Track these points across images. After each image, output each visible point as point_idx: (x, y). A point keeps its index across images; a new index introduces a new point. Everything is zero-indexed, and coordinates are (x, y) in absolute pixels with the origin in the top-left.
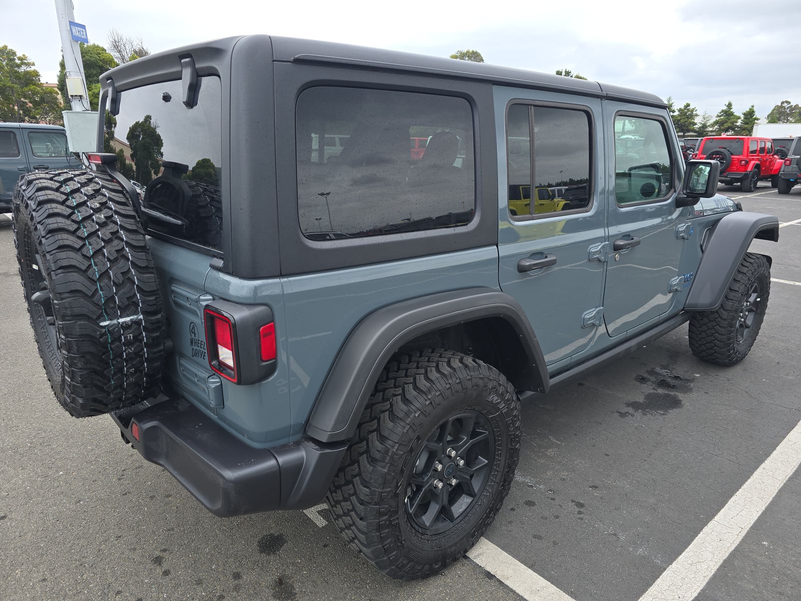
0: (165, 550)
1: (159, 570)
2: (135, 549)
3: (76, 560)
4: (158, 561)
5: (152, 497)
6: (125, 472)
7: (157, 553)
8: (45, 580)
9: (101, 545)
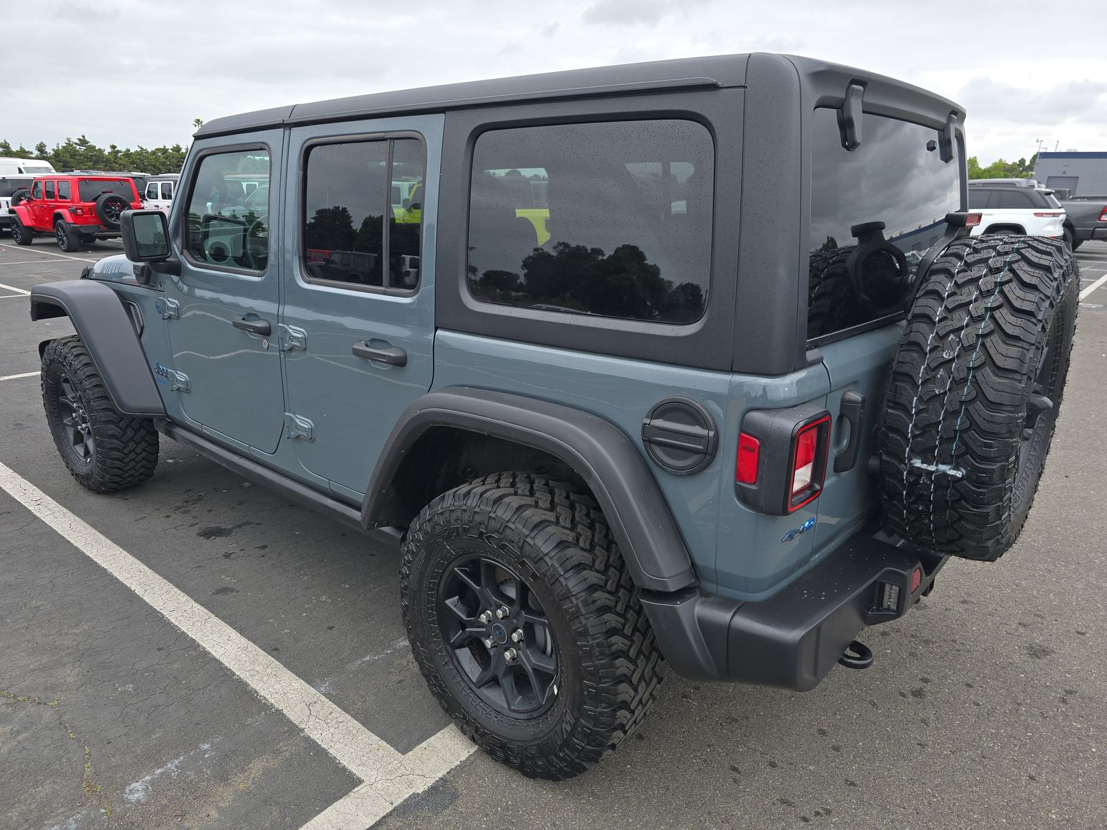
0: (903, 695)
1: (928, 687)
2: (923, 721)
3: (984, 767)
4: (918, 693)
5: (836, 749)
6: (807, 816)
7: (911, 698)
8: (1032, 778)
9: (945, 755)
